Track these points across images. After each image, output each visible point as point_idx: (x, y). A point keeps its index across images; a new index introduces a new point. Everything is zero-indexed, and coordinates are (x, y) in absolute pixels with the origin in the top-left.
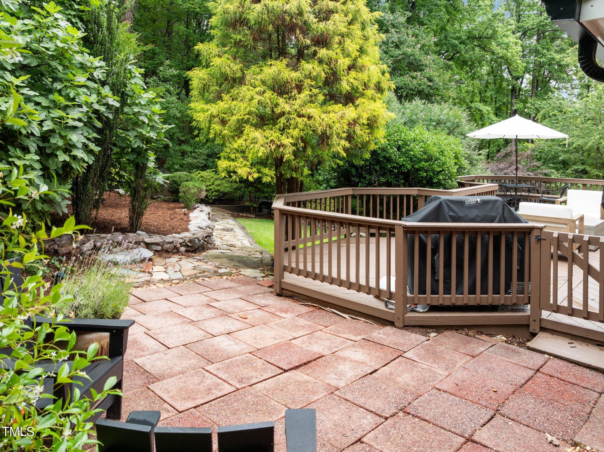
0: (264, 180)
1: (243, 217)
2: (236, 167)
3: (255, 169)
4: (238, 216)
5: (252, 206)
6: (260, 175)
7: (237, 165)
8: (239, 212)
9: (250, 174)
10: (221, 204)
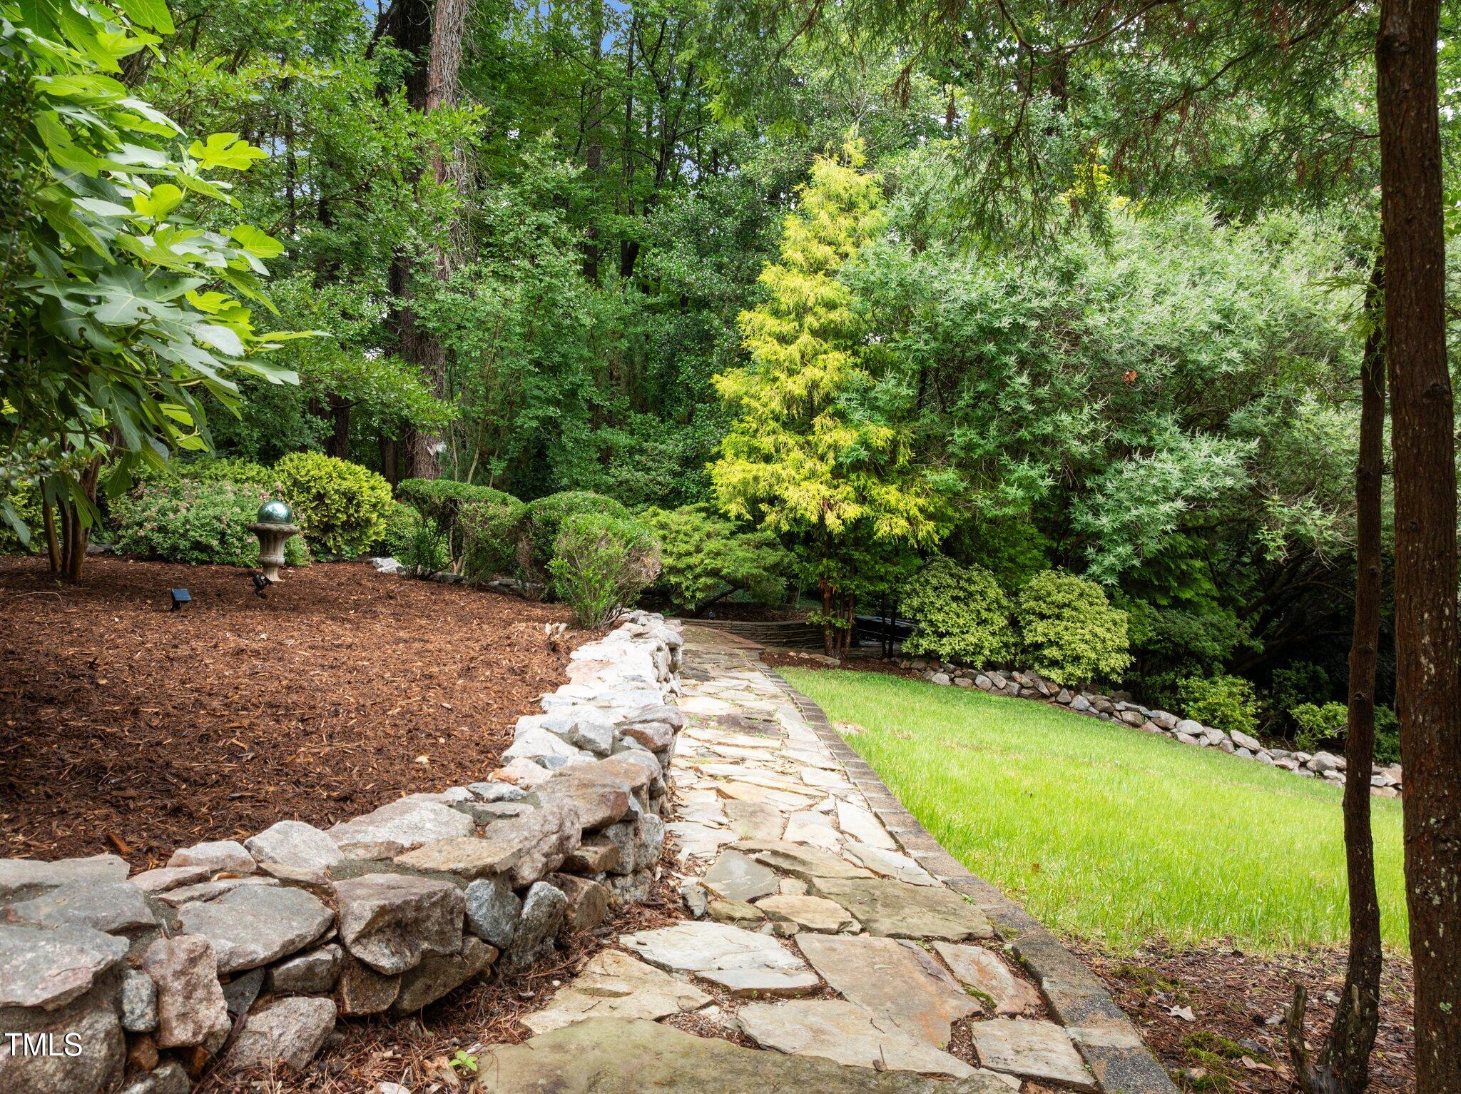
0: (883, 528)
1: (798, 663)
2: (779, 480)
3: (849, 489)
4: (782, 661)
5: (832, 626)
6: (867, 510)
7: (784, 474)
8: (785, 644)
9: (828, 504)
10: (726, 618)
